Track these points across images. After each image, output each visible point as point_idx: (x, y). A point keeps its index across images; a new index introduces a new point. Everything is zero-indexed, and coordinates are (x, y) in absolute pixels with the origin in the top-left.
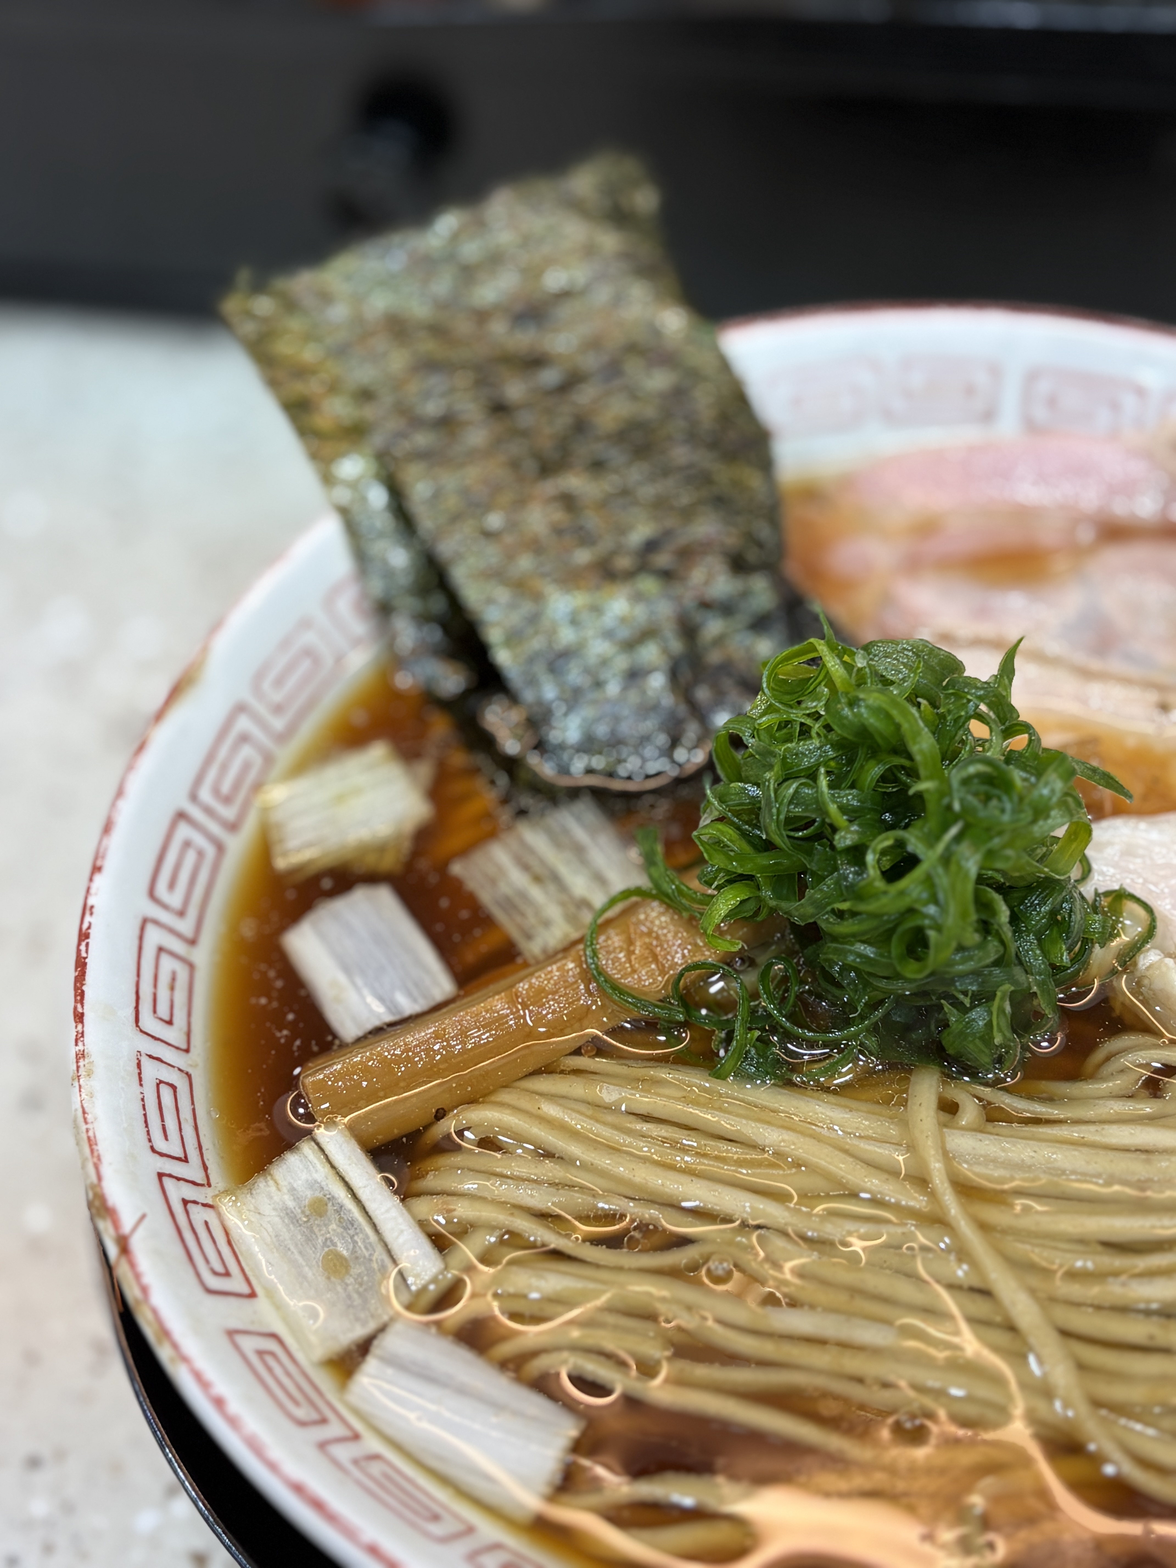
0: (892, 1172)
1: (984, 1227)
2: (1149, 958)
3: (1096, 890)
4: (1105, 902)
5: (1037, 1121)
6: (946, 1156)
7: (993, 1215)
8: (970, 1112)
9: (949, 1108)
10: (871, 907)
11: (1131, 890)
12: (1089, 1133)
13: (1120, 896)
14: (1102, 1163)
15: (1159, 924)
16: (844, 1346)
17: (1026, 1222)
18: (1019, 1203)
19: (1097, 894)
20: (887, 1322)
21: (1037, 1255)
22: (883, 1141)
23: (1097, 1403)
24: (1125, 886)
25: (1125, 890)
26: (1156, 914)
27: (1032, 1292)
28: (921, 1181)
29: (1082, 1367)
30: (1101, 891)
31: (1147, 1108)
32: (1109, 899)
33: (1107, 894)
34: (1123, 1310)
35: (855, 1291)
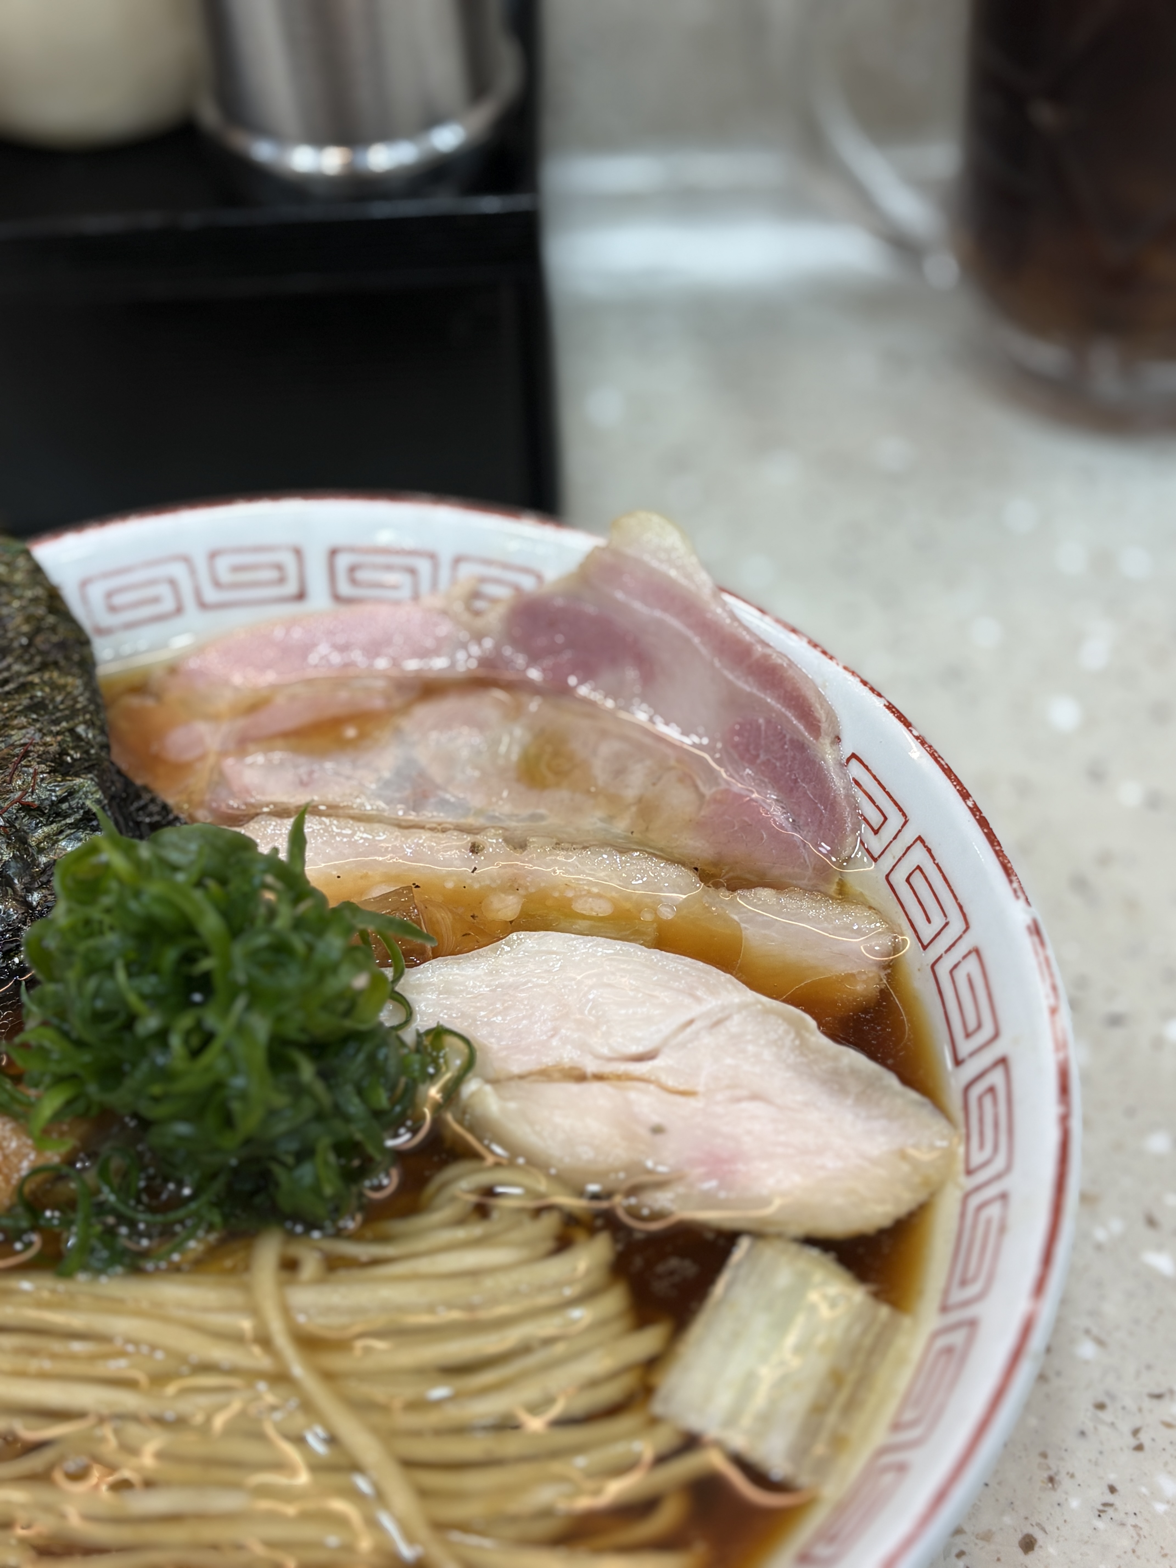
0: (236, 1338)
1: (329, 1377)
2: (472, 1087)
3: (417, 1031)
4: (427, 1042)
5: (375, 1262)
6: (286, 1311)
7: (336, 1362)
8: (311, 1266)
9: (290, 1265)
10: (180, 1086)
11: (448, 1026)
12: (424, 1265)
13: (439, 1033)
14: (435, 1292)
15: (479, 1054)
16: (202, 1517)
17: (370, 1363)
18: (359, 1344)
19: (419, 1035)
20: (235, 1486)
21: (378, 1393)
22: (228, 1309)
23: (440, 1527)
24: (441, 1023)
25: (442, 1026)
26: (475, 1045)
27: (375, 1431)
28: (265, 1341)
29: (423, 1494)
30: (422, 1031)
31: (477, 1230)
32: (430, 1038)
33: (428, 1032)
34: (460, 1430)
35: (210, 1462)
